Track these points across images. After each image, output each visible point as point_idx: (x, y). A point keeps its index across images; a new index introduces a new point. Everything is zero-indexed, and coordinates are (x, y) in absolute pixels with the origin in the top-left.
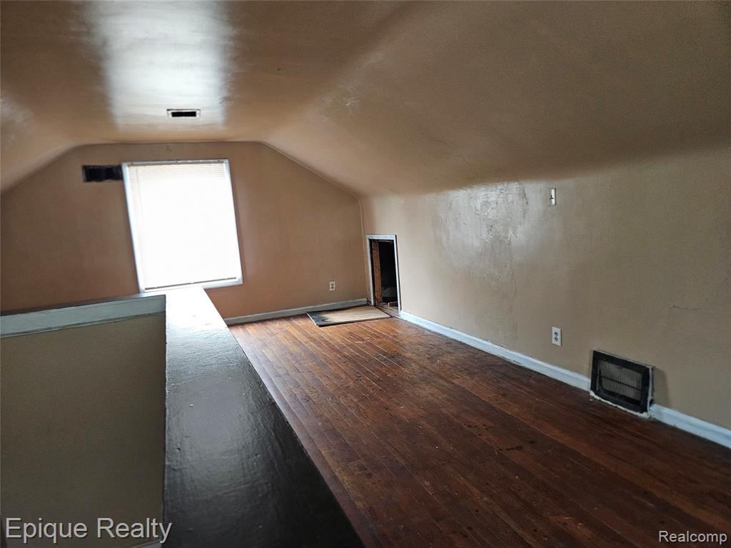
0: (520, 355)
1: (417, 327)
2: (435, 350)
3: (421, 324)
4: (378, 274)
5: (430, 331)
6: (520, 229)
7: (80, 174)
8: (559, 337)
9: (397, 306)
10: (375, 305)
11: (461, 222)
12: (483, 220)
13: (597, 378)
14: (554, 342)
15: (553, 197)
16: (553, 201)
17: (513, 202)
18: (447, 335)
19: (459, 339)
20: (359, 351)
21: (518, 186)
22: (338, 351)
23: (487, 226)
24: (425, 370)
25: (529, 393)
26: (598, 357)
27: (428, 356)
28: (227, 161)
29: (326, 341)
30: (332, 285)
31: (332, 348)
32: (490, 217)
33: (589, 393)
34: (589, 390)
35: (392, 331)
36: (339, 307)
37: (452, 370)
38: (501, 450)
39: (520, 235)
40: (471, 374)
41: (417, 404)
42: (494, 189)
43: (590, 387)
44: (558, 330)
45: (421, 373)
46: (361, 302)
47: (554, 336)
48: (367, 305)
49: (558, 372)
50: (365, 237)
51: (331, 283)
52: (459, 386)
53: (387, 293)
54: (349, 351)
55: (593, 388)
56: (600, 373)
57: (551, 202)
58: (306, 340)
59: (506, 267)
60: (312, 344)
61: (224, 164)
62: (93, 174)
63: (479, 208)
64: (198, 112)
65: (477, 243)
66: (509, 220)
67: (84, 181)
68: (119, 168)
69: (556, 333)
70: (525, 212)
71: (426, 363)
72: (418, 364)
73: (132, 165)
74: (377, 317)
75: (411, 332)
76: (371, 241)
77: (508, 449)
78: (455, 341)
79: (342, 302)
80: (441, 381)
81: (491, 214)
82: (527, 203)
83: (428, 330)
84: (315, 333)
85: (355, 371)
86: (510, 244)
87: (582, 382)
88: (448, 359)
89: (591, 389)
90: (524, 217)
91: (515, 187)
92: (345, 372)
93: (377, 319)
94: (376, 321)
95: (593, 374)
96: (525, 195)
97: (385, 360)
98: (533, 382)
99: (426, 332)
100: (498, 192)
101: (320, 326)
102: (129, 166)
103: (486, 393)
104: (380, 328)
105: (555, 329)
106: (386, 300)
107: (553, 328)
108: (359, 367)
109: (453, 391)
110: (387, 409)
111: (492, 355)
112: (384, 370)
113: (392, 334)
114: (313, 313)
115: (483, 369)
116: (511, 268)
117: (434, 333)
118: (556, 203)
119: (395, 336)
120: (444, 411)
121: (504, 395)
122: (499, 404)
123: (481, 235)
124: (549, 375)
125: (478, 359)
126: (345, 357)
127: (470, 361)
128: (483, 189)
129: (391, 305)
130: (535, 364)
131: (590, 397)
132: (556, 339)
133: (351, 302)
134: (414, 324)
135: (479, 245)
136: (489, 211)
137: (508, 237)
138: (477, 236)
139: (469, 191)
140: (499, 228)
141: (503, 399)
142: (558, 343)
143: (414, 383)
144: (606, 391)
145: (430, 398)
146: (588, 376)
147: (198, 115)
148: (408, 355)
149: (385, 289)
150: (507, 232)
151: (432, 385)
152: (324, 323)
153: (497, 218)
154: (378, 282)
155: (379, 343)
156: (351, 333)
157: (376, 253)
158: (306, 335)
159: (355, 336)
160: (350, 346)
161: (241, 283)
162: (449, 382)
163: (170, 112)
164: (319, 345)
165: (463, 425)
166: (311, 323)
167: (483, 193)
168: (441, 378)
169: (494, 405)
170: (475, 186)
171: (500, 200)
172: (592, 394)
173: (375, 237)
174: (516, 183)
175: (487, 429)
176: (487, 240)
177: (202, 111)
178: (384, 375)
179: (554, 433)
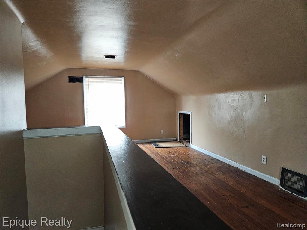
0: (246, 167)
1: (198, 152)
2: (206, 162)
3: (200, 151)
4: (182, 128)
5: (204, 154)
6: (249, 111)
7: (67, 80)
8: (265, 160)
9: (190, 142)
10: (179, 141)
11: (221, 107)
12: (232, 107)
13: (283, 180)
14: (262, 162)
15: (265, 98)
16: (265, 100)
17: (246, 100)
18: (212, 156)
19: (217, 158)
20: (173, 159)
21: (249, 93)
22: (164, 159)
23: (234, 109)
24: (203, 170)
25: (250, 184)
26: (284, 171)
27: (204, 164)
28: (123, 77)
29: (159, 154)
30: (162, 131)
31: (161, 157)
32: (235, 106)
33: (279, 187)
34: (279, 185)
35: (187, 152)
36: (164, 141)
37: (214, 171)
38: (238, 207)
39: (249, 114)
40: (223, 173)
41: (199, 183)
42: (237, 94)
43: (279, 184)
44: (265, 157)
45: (200, 171)
46: (174, 139)
47: (263, 160)
48: (176, 141)
49: (264, 176)
50: (177, 111)
51: (161, 130)
52: (218, 178)
53: (185, 137)
54: (168, 159)
55: (281, 184)
56: (285, 178)
57: (265, 101)
58: (151, 153)
59: (241, 128)
60: (153, 154)
61: (122, 79)
62: (72, 80)
63: (230, 101)
64: (115, 57)
65: (228, 117)
66: (244, 107)
67: (68, 82)
68: (82, 78)
69: (264, 158)
70: (251, 104)
71: (203, 167)
72: (199, 167)
73: (87, 77)
74: (181, 146)
75: (195, 153)
76: (180, 114)
77: (241, 207)
78: (216, 159)
79: (166, 139)
80: (210, 175)
81: (236, 104)
82: (253, 100)
83: (203, 153)
84: (155, 150)
85: (171, 167)
86: (244, 117)
87: (276, 181)
88: (213, 166)
89: (280, 185)
90: (251, 106)
91: (247, 93)
92: (167, 167)
93: (181, 147)
94: (180, 148)
95: (281, 178)
96: (252, 97)
97: (185, 164)
98: (252, 180)
99: (202, 154)
100: (239, 95)
101: (156, 148)
102: (86, 77)
103: (231, 182)
104: (181, 151)
105: (263, 157)
106: (184, 139)
107: (263, 156)
108: (173, 166)
109: (215, 180)
110: (186, 184)
111: (232, 166)
112: (184, 168)
113: (187, 153)
114: (153, 142)
115: (229, 172)
116: (244, 128)
117: (206, 155)
118: (266, 101)
119: (188, 155)
120: (211, 187)
121: (239, 184)
122: (236, 187)
123: (230, 113)
124: (259, 177)
125: (226, 167)
126: (167, 161)
127: (223, 168)
128: (232, 93)
129: (187, 142)
130: (253, 172)
131: (279, 188)
132: (264, 161)
133: (169, 139)
134: (197, 150)
135: (229, 117)
136: (235, 103)
137: (243, 115)
138: (228, 114)
139: (226, 94)
140: (239, 111)
141: (239, 185)
142: (265, 163)
143: (197, 175)
144: (287, 186)
145: (205, 182)
146: (279, 179)
147: (115, 58)
148: (195, 163)
149: (184, 135)
150: (242, 112)
151: (205, 176)
152: (158, 147)
153: (238, 106)
154: (182, 131)
155: (182, 157)
156: (169, 152)
157: (182, 119)
158: (150, 151)
159: (171, 153)
160: (169, 157)
161: (125, 127)
162: (213, 175)
163: (105, 56)
164: (156, 155)
165: (220, 194)
166: (152, 146)
167: (232, 95)
168: (210, 173)
169: (234, 187)
170: (229, 92)
171: (240, 99)
172: (280, 187)
173: (182, 112)
174: (248, 92)
175: (231, 197)
176: (233, 116)
177: (117, 57)
178: (184, 170)
179: (263, 202)
